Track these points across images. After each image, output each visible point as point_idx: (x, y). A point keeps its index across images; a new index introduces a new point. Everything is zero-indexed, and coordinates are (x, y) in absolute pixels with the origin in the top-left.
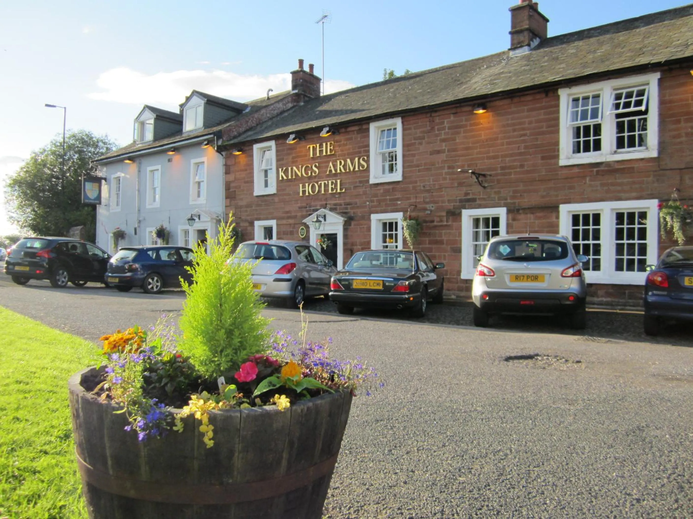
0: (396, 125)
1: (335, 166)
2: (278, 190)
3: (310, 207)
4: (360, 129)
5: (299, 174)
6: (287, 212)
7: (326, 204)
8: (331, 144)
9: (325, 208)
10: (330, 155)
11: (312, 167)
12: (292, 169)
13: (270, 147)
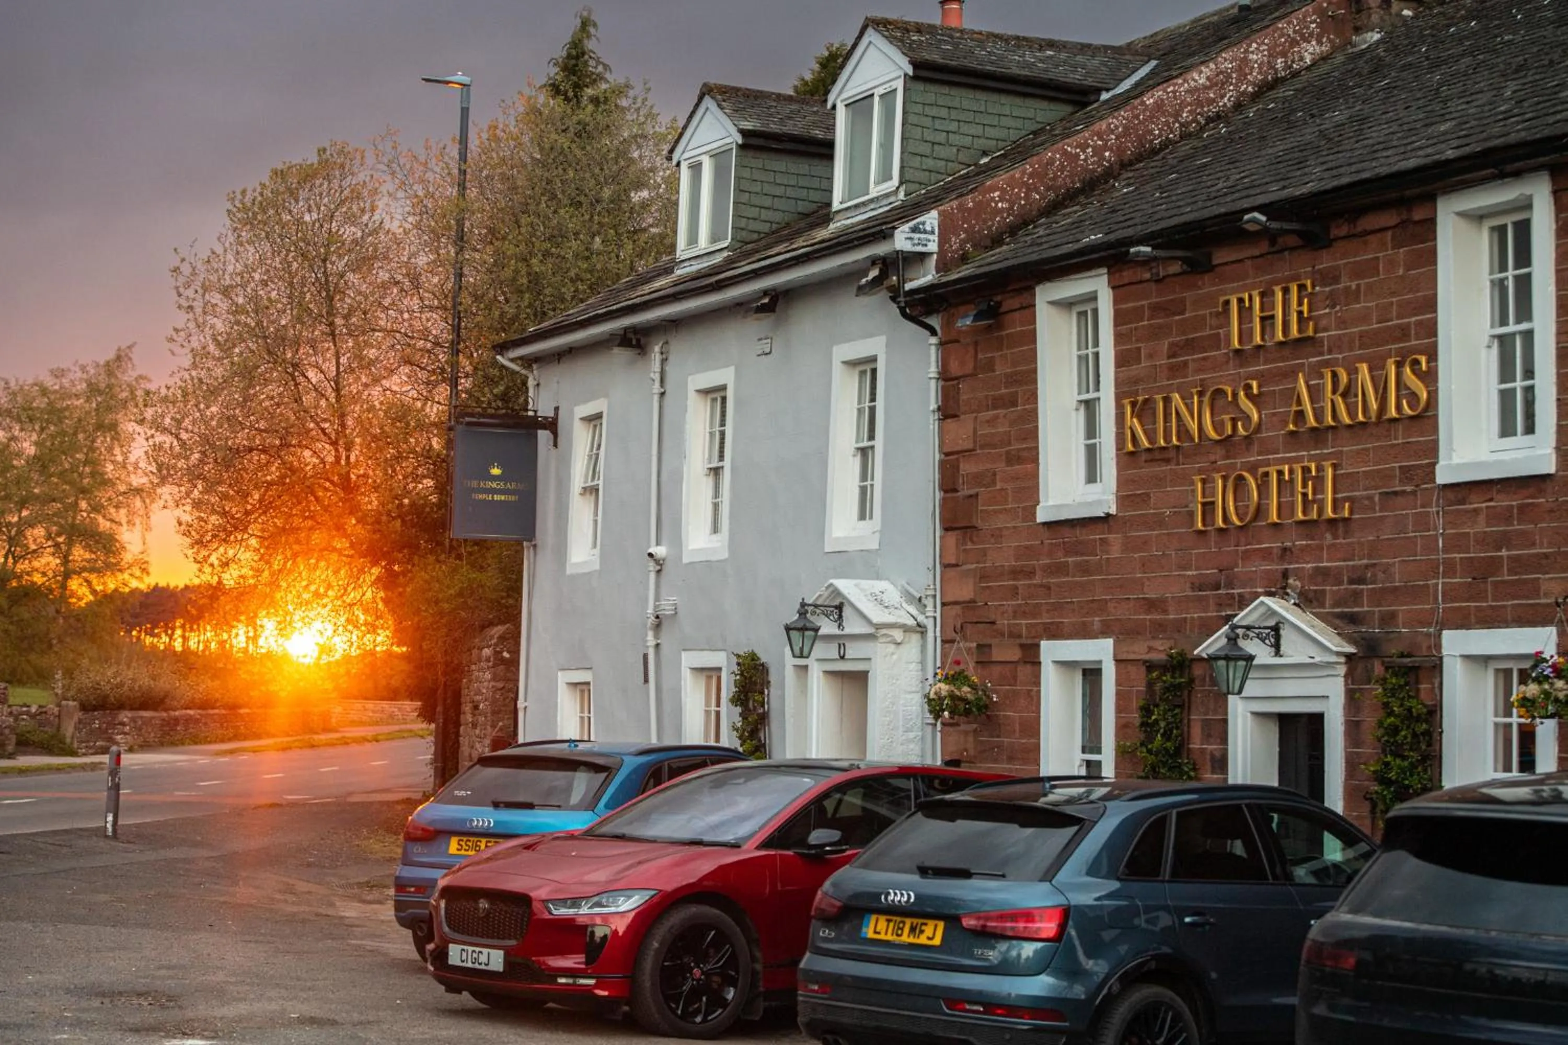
0: (1528, 206)
1: (1315, 393)
2: (1123, 500)
3: (1230, 585)
4: (1403, 224)
5: (1194, 427)
6: (1151, 605)
7: (1285, 575)
8: (1302, 287)
9: (1281, 592)
10: (1298, 341)
11: (1235, 395)
12: (1167, 401)
13: (1092, 297)
